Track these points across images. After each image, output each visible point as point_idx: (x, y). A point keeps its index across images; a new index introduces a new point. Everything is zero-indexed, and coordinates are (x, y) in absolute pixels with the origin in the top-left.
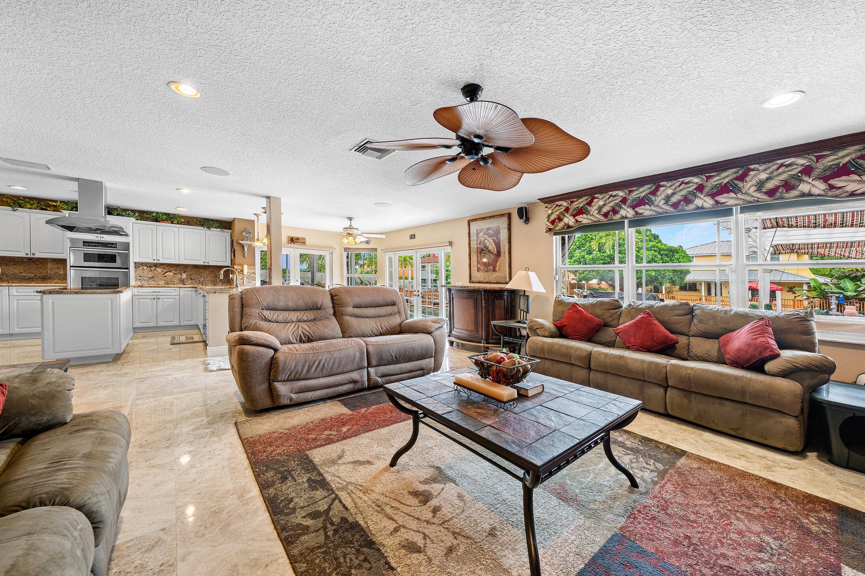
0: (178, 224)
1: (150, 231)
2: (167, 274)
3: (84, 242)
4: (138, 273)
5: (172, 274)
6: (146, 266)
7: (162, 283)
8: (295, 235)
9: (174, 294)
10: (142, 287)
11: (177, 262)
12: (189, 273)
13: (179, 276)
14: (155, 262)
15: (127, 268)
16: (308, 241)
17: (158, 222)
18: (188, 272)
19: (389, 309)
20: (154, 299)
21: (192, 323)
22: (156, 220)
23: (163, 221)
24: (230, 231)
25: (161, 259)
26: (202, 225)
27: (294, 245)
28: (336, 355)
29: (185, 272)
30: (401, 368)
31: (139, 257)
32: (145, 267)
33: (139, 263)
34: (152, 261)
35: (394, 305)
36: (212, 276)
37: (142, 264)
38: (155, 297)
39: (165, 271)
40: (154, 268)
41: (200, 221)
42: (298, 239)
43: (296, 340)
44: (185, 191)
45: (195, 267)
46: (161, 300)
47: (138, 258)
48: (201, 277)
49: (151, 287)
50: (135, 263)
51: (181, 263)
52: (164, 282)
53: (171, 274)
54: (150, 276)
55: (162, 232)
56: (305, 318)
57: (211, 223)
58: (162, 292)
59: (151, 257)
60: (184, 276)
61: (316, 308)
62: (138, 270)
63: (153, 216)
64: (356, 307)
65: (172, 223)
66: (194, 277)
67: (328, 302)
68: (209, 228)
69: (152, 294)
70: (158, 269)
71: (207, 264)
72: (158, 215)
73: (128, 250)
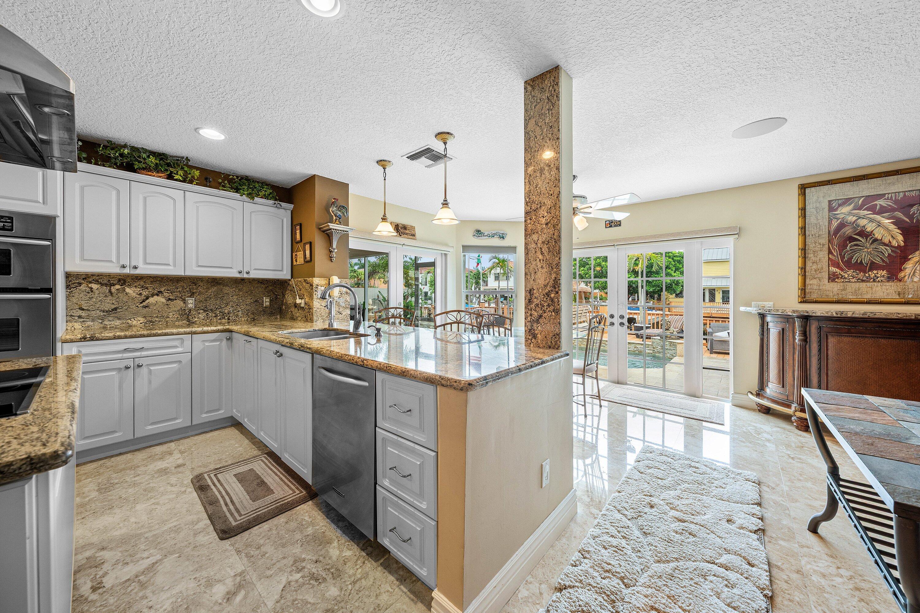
0: (184, 181)
1: (114, 193)
2: (151, 300)
4: (74, 300)
5: (164, 300)
6: (97, 282)
7: (138, 322)
8: (400, 220)
9: (180, 350)
10: (92, 339)
11: (179, 272)
12: (202, 298)
13: (179, 303)
14: (127, 271)
15: (49, 290)
16: (418, 232)
17: (134, 171)
18: (200, 293)
20: (127, 368)
21: (222, 413)
22: (130, 168)
23: (147, 169)
24: (291, 206)
25: (141, 265)
26: (237, 190)
27: (400, 239)
29: (192, 295)
31: (83, 259)
32: (95, 286)
33: (77, 275)
34: (115, 269)
36: (249, 301)
37: (88, 278)
38: (130, 363)
39: (145, 293)
40: (118, 287)
41: (231, 181)
42: (406, 228)
45: (215, 281)
46: (144, 370)
47: (78, 261)
48: (227, 304)
49: (119, 337)
50: (68, 275)
51: (189, 273)
52: (142, 320)
53: (161, 299)
54: (108, 306)
55: (145, 199)
57: (257, 185)
58: (148, 349)
59: (114, 260)
60: (191, 303)
62: (76, 292)
63: (122, 155)
65: (170, 177)
66: (211, 304)
68: (251, 196)
69: (120, 356)
70: (128, 290)
71: (246, 276)
72: (136, 154)
73: (52, 239)
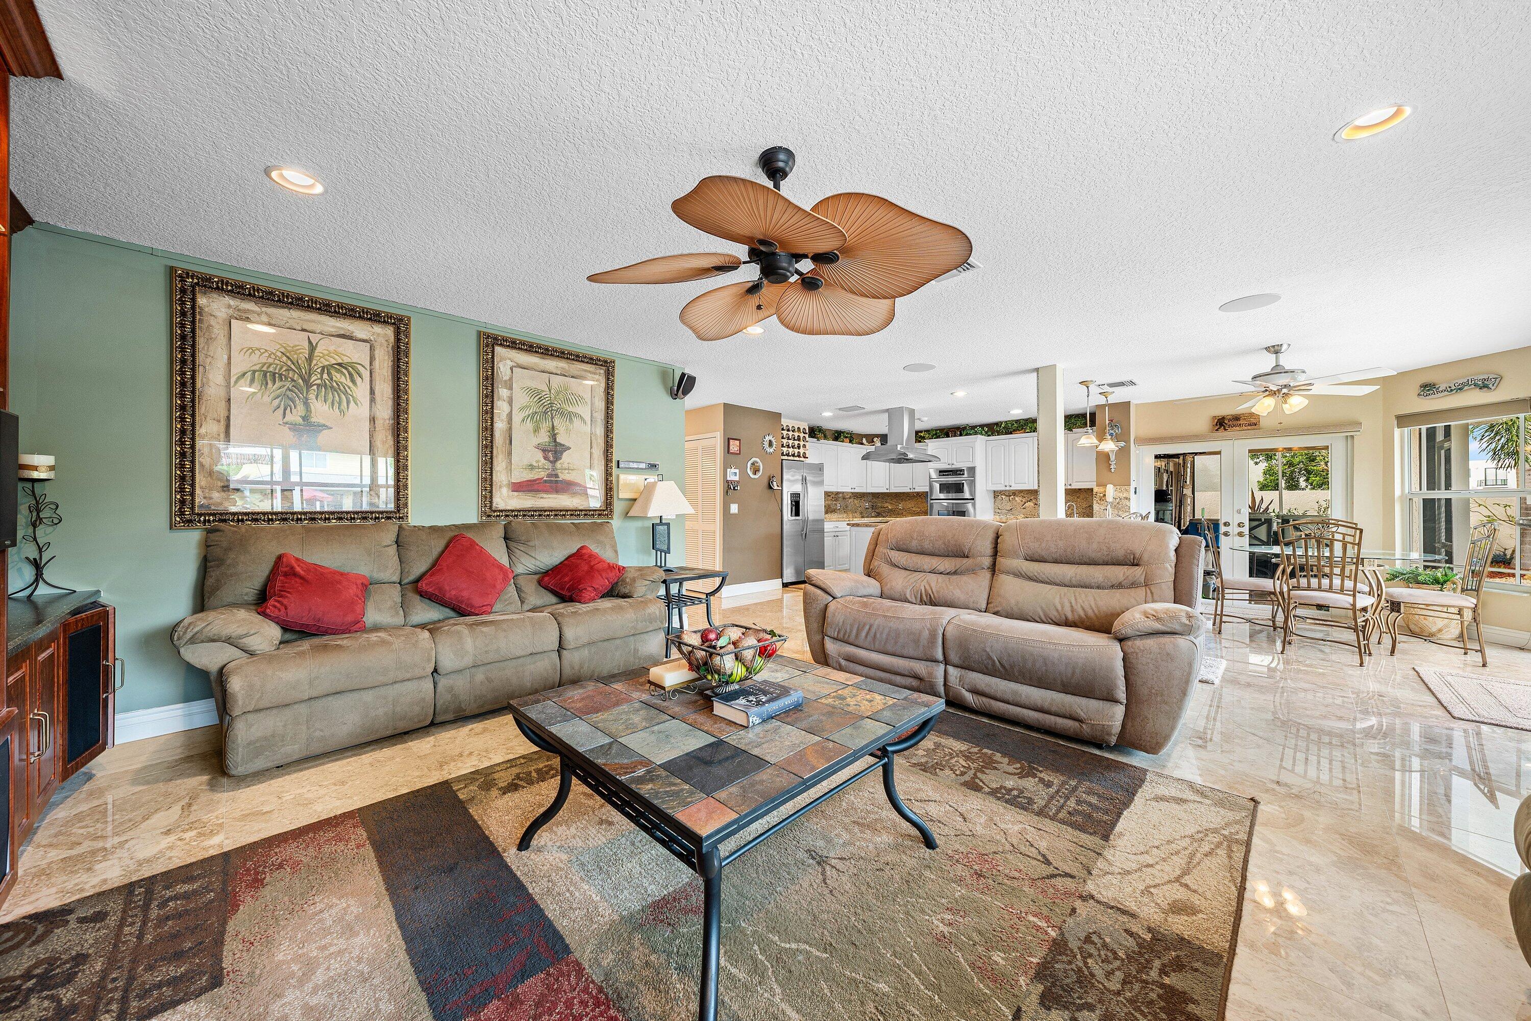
1: (1002, 448)
2: (1027, 504)
3: (940, 472)
4: (996, 504)
6: (1004, 494)
8: (1227, 410)
14: (1008, 488)
15: (973, 499)
17: (1011, 433)
19: (1119, 573)
22: (1008, 432)
23: (1015, 431)
25: (1013, 485)
27: (1226, 433)
28: (893, 624)
30: (1015, 693)
31: (986, 484)
32: (1003, 497)
33: (996, 492)
34: (1005, 488)
35: (1137, 565)
37: (1001, 492)
39: (1024, 500)
40: (1012, 497)
42: (1236, 418)
43: (916, 598)
44: (960, 394)
47: (990, 484)
54: (1009, 508)
55: (1015, 447)
56: (942, 569)
59: (1002, 482)
61: (960, 553)
62: (997, 500)
63: (1003, 428)
64: (1032, 558)
67: (986, 546)
70: (1016, 498)
71: (1069, 487)
72: (1007, 426)
73: (974, 475)
